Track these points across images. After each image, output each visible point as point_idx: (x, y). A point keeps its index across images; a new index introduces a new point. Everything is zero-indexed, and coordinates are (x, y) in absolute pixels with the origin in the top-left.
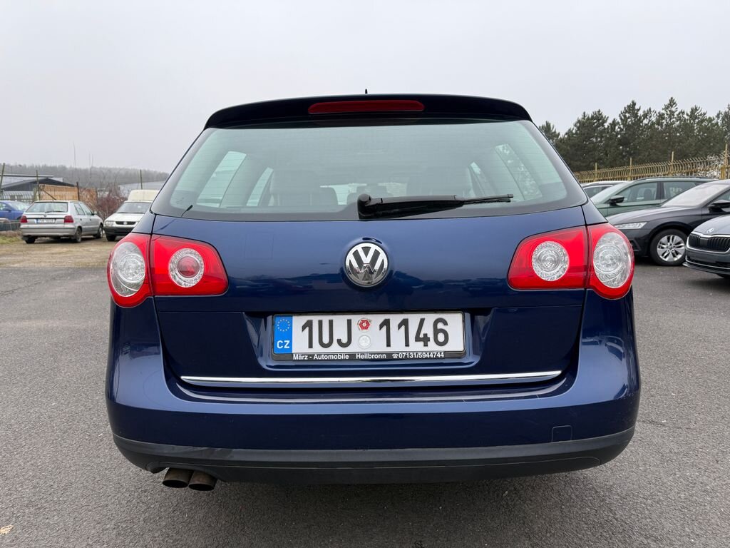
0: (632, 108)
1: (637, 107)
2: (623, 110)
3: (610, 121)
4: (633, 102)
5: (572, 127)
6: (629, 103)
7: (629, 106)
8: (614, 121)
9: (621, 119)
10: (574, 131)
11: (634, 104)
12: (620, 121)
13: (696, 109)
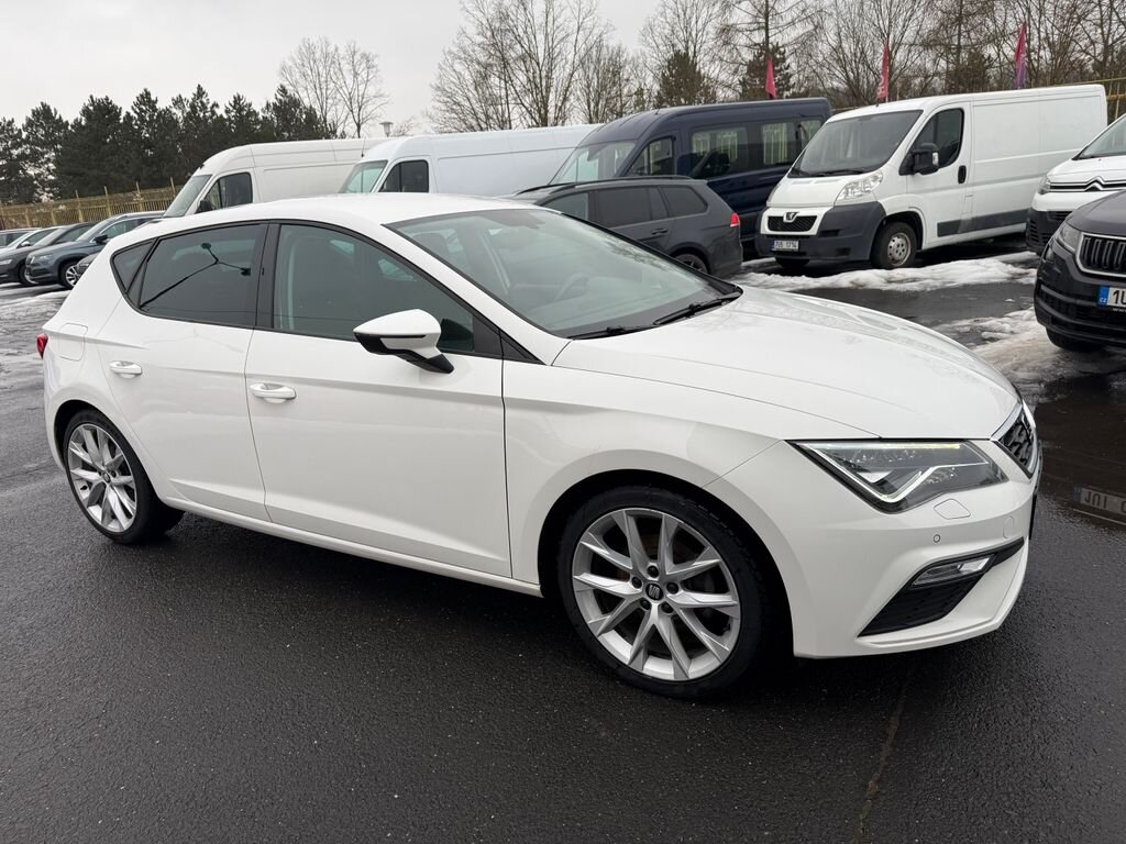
0: (146, 99)
1: (153, 98)
2: (136, 100)
3: (123, 114)
4: (146, 91)
5: (79, 116)
6: (142, 91)
7: (142, 96)
8: (128, 114)
9: (135, 112)
10: (83, 123)
11: (148, 94)
12: (136, 116)
13: (240, 100)
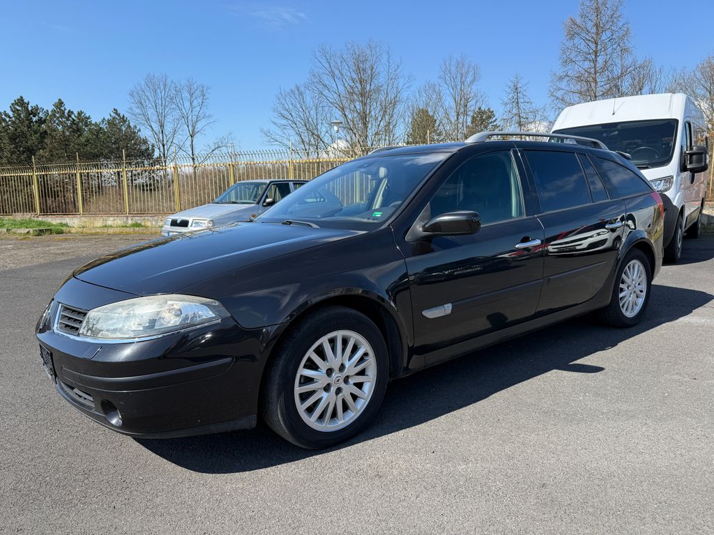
0: (21, 102)
1: (26, 101)
2: (13, 102)
4: (21, 97)
7: (18, 100)
9: (12, 111)
12: (10, 113)
13: (82, 112)
